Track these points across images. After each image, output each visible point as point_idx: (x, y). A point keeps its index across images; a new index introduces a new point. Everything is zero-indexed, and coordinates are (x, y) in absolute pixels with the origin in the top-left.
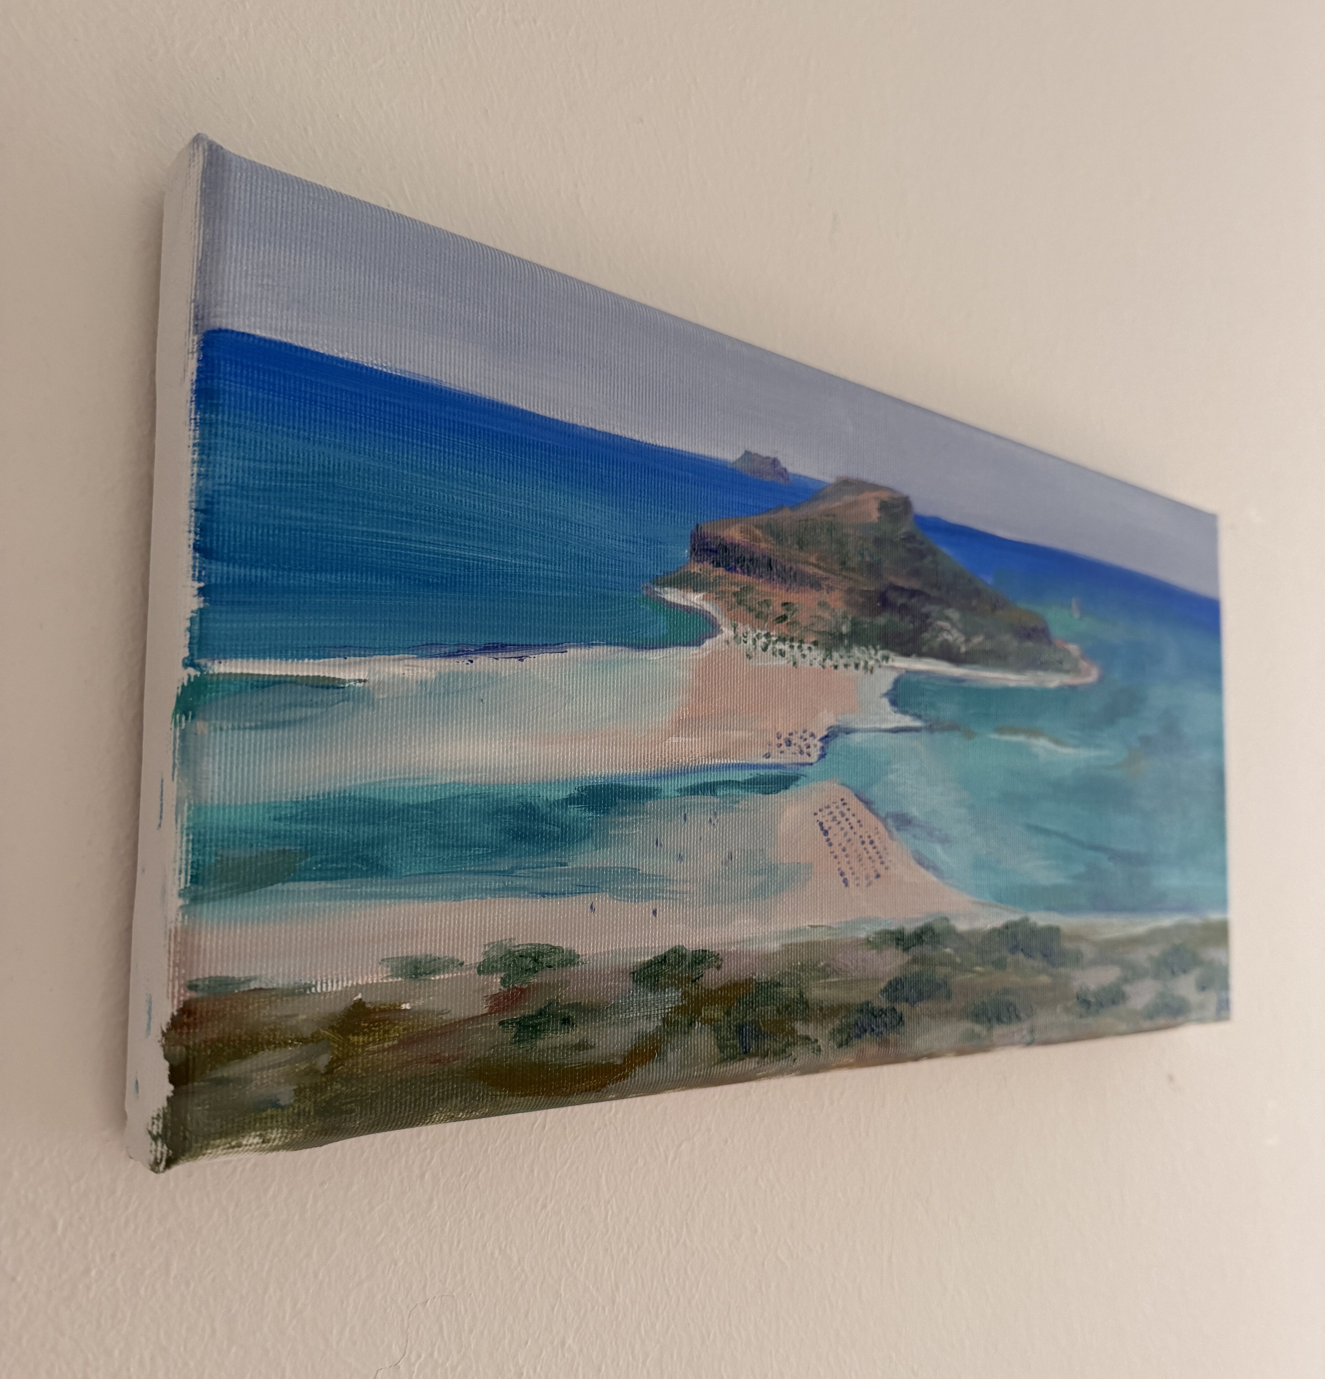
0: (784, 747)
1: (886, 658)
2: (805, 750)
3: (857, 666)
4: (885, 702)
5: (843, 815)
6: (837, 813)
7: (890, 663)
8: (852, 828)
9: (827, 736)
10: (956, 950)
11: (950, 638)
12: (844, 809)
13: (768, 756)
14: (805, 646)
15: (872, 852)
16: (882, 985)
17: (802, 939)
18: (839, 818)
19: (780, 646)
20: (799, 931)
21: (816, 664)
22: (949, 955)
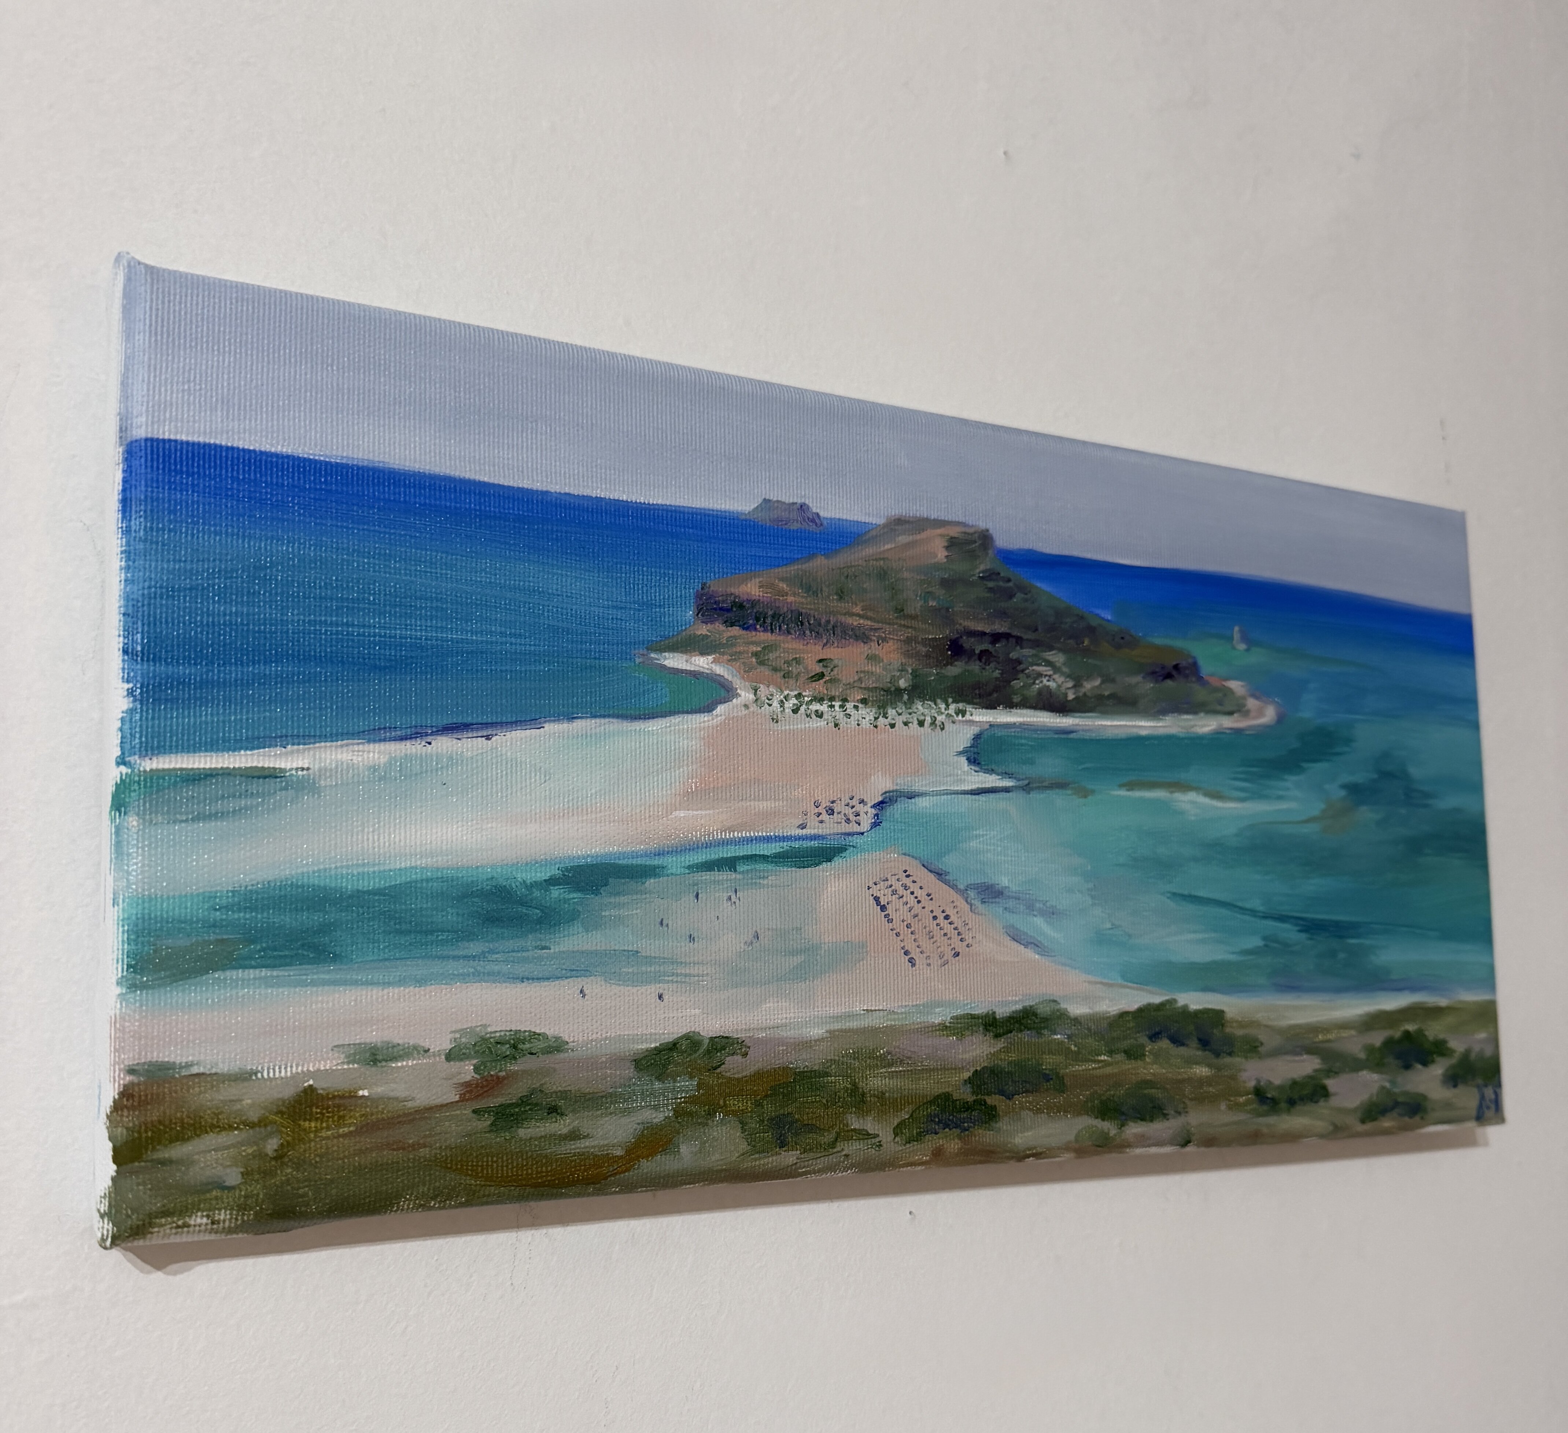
0: (825, 816)
1: (963, 713)
2: (852, 818)
3: (921, 723)
4: (963, 760)
5: (906, 888)
6: (897, 886)
7: (968, 717)
8: (919, 902)
9: (882, 802)
10: (1069, 1037)
11: (1052, 685)
12: (908, 881)
13: (803, 826)
14: (849, 706)
15: (948, 928)
16: (967, 1075)
17: (854, 1024)
18: (901, 891)
19: (815, 706)
20: (850, 1016)
21: (865, 723)
22: (1060, 1043)
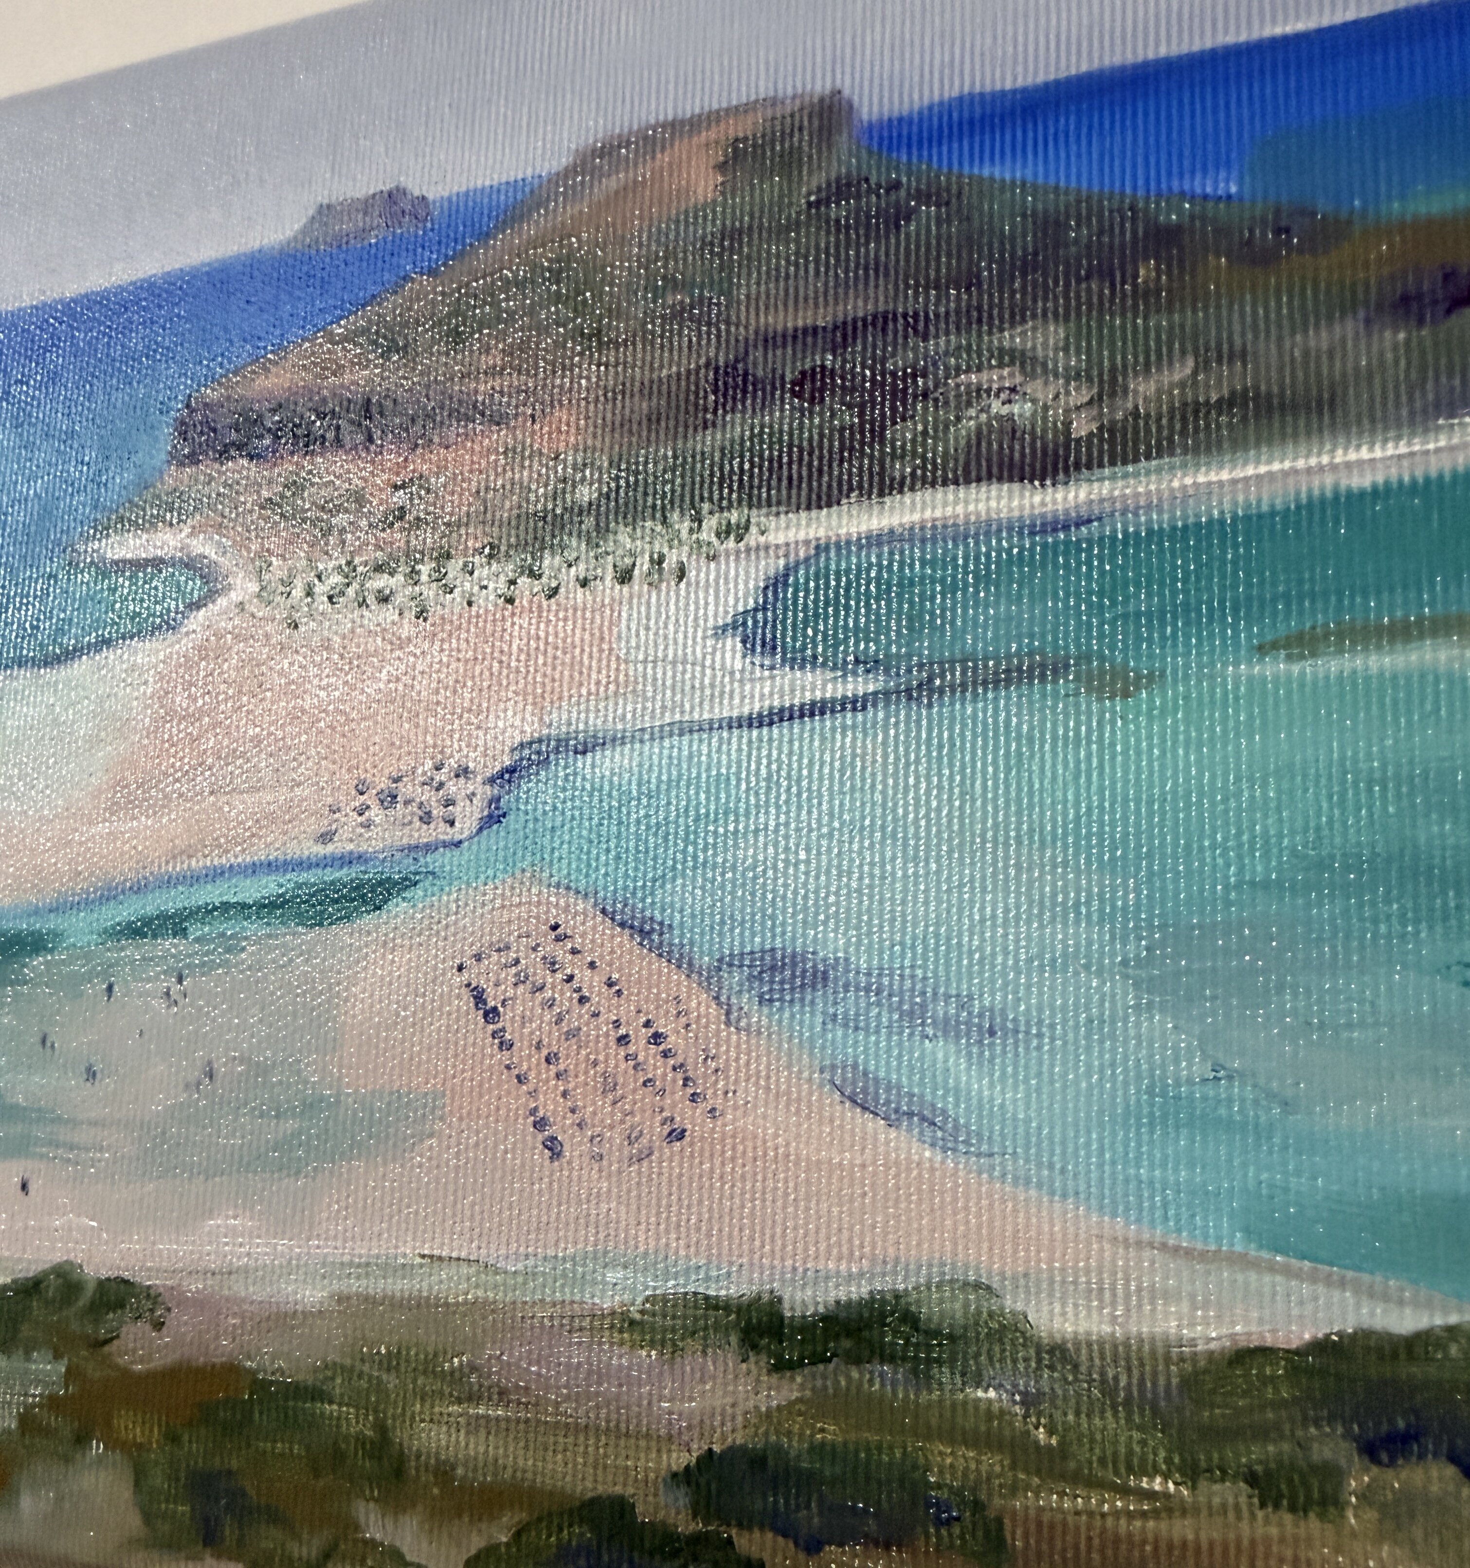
0: (376, 813)
2: (437, 811)
3: (625, 577)
5: (552, 965)
6: (532, 963)
8: (582, 1000)
9: (511, 770)
12: (561, 953)
13: (326, 837)
14: (454, 568)
15: (658, 1068)
17: (399, 1286)
18: (541, 974)
20: (389, 1268)
21: (487, 601)
